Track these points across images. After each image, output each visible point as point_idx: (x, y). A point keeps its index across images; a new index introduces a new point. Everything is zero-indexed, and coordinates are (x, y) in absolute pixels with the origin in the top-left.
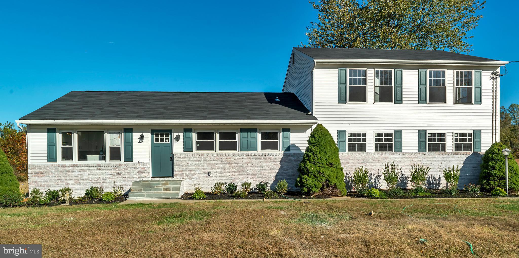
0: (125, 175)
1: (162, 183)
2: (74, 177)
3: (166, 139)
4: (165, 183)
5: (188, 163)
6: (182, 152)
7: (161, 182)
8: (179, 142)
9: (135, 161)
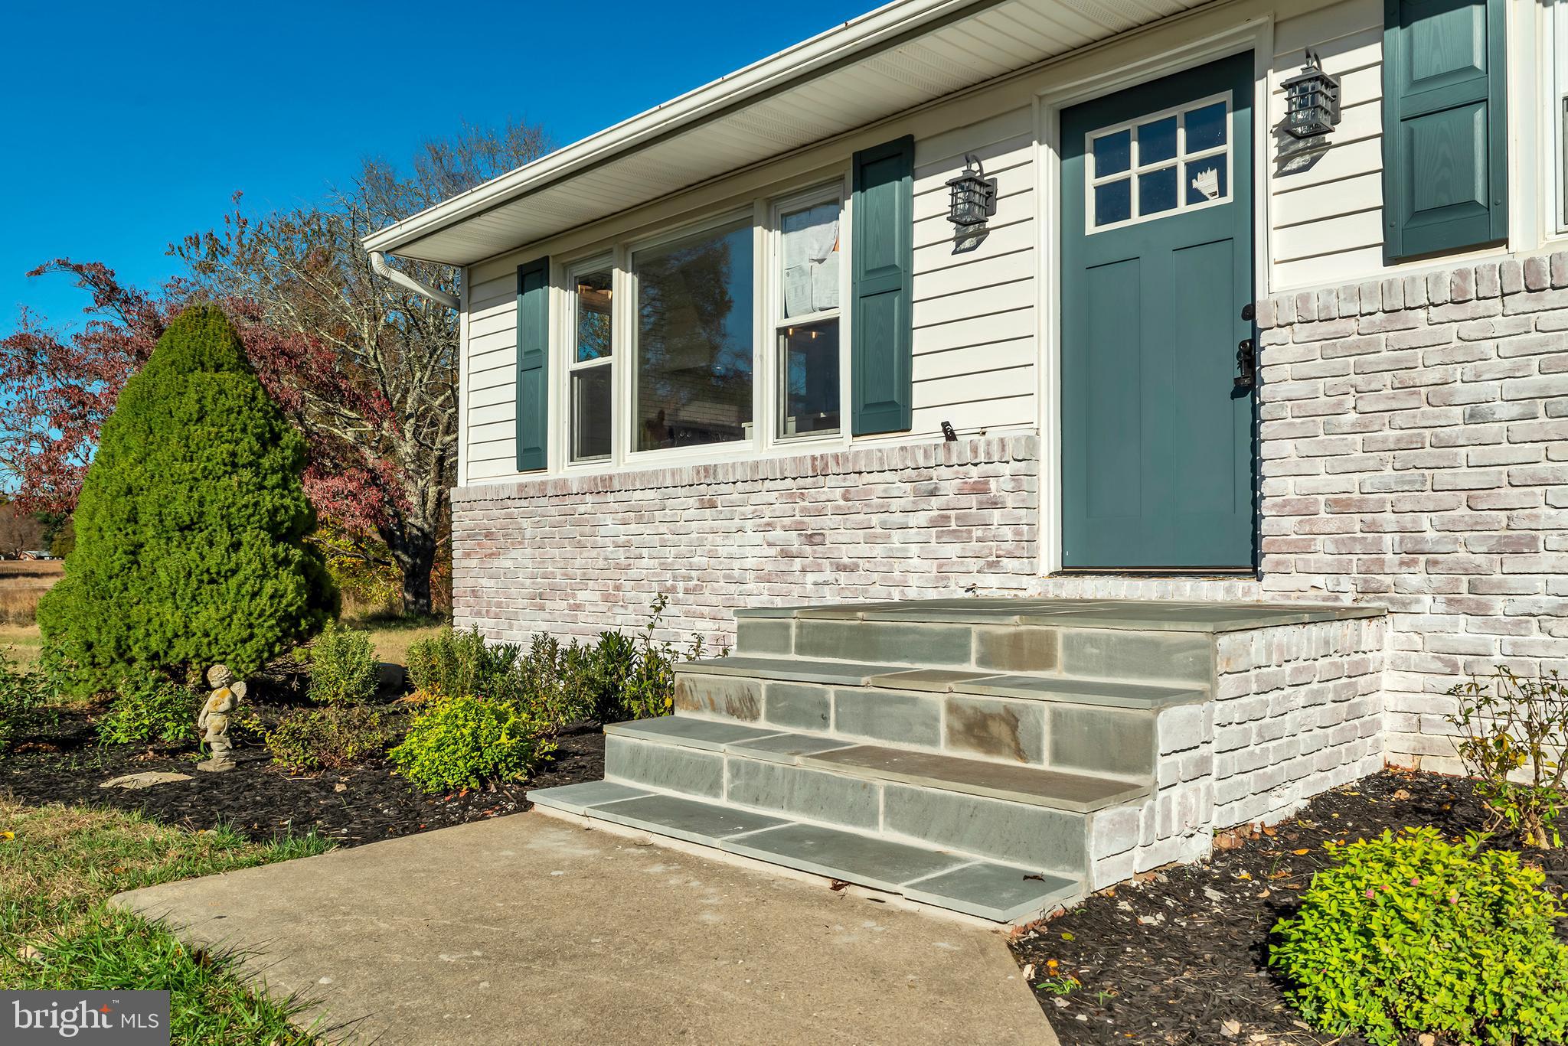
0: (855, 550)
1: (984, 639)
2: (601, 563)
3: (1194, 170)
4: (1017, 638)
5: (1439, 395)
6: (1370, 267)
7: (978, 628)
8: (1329, 164)
9: (925, 423)
